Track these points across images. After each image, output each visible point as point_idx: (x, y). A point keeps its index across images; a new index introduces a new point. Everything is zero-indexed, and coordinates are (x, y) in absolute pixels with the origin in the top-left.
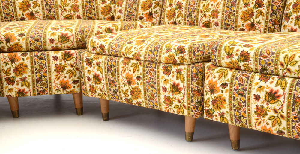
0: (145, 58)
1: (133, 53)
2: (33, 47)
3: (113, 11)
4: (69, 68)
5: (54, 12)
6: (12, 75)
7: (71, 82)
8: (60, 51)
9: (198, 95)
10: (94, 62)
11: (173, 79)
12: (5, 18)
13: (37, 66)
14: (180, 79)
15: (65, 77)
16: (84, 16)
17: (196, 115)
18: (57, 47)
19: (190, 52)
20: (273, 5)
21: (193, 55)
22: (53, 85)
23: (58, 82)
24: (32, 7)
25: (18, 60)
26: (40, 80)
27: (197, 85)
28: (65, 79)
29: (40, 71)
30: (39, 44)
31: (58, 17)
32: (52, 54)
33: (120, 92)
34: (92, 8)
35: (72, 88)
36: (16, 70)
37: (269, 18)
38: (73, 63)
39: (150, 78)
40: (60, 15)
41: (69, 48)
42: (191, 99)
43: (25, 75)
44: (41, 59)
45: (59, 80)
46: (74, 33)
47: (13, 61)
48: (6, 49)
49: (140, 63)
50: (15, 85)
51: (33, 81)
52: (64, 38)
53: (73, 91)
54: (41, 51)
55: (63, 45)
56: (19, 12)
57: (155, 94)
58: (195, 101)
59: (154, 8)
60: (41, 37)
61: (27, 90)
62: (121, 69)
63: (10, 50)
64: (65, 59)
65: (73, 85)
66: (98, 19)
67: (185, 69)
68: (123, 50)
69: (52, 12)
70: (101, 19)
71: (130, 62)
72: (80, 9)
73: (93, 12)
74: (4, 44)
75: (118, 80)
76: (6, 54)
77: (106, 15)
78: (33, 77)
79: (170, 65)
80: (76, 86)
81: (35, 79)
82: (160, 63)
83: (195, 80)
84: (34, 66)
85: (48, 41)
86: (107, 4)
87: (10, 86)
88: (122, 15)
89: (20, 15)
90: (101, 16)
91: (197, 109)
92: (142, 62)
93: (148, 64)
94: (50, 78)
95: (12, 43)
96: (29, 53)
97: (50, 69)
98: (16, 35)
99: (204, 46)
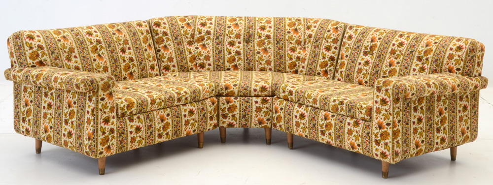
2: (242, 94)
3: (297, 66)
4: (265, 110)
5: (252, 65)
6: (226, 112)
7: (265, 120)
8: (260, 98)
12: (216, 68)
13: (243, 107)
15: (262, 116)
16: (275, 68)
18: (258, 94)
22: (253, 121)
23: (256, 119)
24: (236, 61)
25: (231, 102)
26: (244, 116)
28: (262, 117)
29: (245, 110)
30: (247, 92)
31: (255, 68)
32: (254, 99)
34: (281, 63)
35: (266, 124)
36: (229, 109)
38: (268, 106)
40: (256, 67)
41: (266, 96)
43: (235, 113)
44: (247, 102)
45: (257, 118)
46: (270, 85)
47: (228, 102)
48: (224, 95)
50: (227, 119)
51: (240, 117)
52: (263, 89)
53: (266, 126)
54: (247, 97)
55: (262, 93)
56: (227, 64)
59: (329, 67)
60: (248, 87)
61: (235, 123)
63: (227, 95)
64: (263, 103)
65: (266, 122)
66: (285, 72)
69: (251, 65)
70: (288, 72)
72: (272, 64)
73: (282, 66)
74: (224, 91)
76: (224, 98)
77: (291, 69)
78: (240, 114)
80: (268, 122)
81: (242, 115)
84: (242, 107)
85: (252, 90)
86: (293, 61)
87: (224, 120)
88: (304, 70)
89: (227, 66)
90: (288, 70)
94: (251, 116)
95: (229, 91)
96: (239, 97)
97: (252, 110)
98: (232, 85)
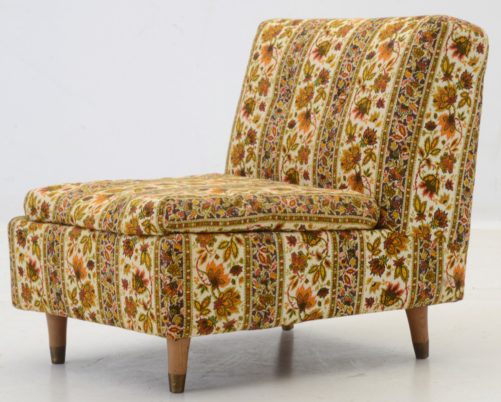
0: (100, 225)
1: (84, 217)
9: (172, 294)
10: (29, 237)
11: (135, 263)
14: (146, 262)
17: (169, 332)
19: (161, 212)
20: (391, 141)
21: (164, 219)
27: (169, 275)
33: (65, 296)
37: (384, 166)
39: (106, 263)
42: (160, 302)
49: (94, 236)
57: (113, 295)
58: (167, 304)
62: (66, 248)
67: (152, 244)
68: (72, 213)
71: (80, 235)
75: (63, 271)
79: (134, 237)
82: (121, 234)
83: (166, 265)
91: (171, 320)
92: (97, 233)
93: (105, 237)
99: (190, 206)
